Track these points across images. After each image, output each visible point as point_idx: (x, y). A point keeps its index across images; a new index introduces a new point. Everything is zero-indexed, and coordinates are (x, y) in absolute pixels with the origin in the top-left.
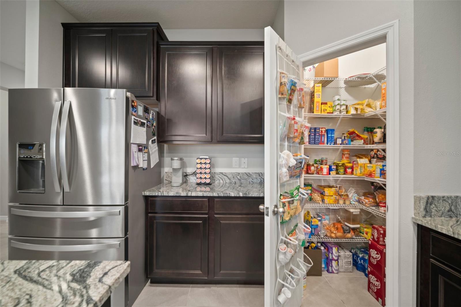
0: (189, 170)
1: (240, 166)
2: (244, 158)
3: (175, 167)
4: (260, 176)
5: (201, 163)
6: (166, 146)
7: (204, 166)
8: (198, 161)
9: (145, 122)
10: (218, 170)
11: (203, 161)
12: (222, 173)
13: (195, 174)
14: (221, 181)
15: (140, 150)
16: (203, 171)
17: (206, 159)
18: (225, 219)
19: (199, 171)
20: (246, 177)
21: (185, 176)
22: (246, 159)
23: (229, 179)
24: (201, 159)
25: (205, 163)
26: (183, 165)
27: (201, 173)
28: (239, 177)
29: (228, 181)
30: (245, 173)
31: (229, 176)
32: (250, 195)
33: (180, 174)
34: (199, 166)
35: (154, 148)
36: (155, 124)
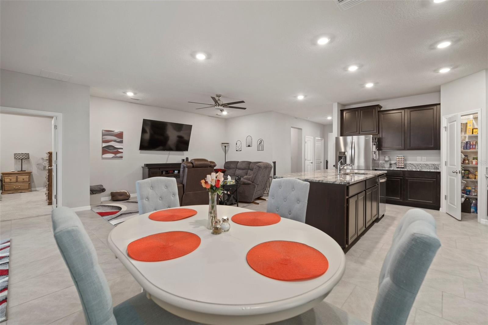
0: (392, 162)
1: (421, 160)
2: (424, 156)
3: (386, 160)
4: (434, 165)
5: (399, 159)
6: (380, 151)
7: (400, 160)
8: (398, 158)
9: (375, 143)
10: (408, 162)
11: (400, 158)
12: (411, 164)
13: (395, 164)
14: (410, 167)
15: (374, 153)
16: (400, 162)
17: (401, 157)
18: (410, 179)
19: (398, 162)
20: (425, 166)
21: (391, 164)
22: (425, 157)
23: (415, 166)
24: (399, 157)
25: (401, 159)
26: (390, 160)
27: (399, 163)
28: (421, 166)
29: (414, 167)
30: (425, 164)
31: (415, 165)
32: (423, 170)
33: (388, 163)
34: (398, 160)
35: (377, 152)
36: (377, 143)
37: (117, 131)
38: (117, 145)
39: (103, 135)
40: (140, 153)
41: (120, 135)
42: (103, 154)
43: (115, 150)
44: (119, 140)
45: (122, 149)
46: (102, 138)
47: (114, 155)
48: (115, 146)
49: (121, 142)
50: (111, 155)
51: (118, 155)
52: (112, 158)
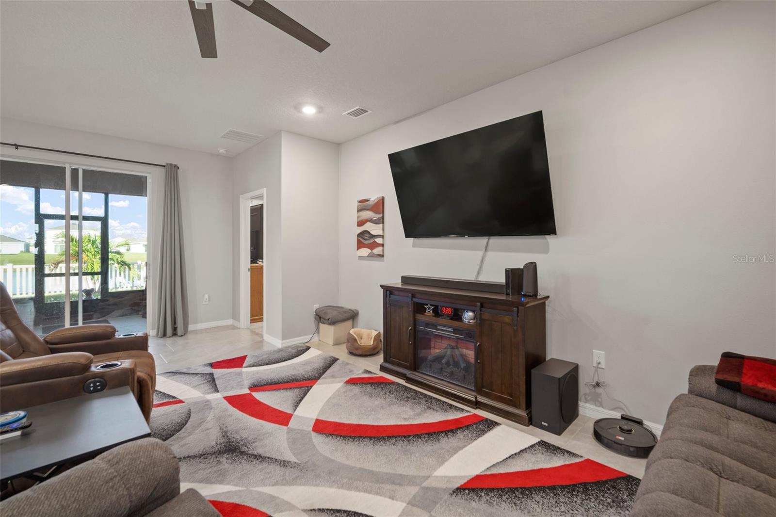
37: (374, 198)
38: (375, 230)
39: (359, 211)
40: (414, 246)
41: (379, 206)
42: (358, 248)
43: (371, 241)
44: (376, 217)
45: (382, 237)
46: (358, 217)
47: (369, 251)
48: (371, 232)
49: (381, 221)
50: (365, 252)
51: (377, 251)
52: (368, 256)
